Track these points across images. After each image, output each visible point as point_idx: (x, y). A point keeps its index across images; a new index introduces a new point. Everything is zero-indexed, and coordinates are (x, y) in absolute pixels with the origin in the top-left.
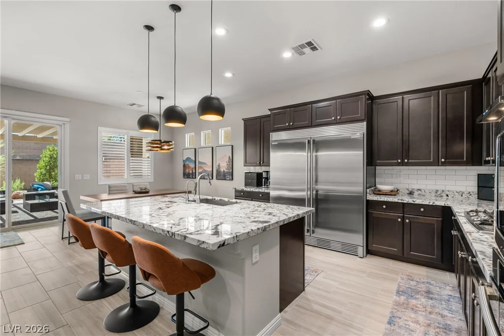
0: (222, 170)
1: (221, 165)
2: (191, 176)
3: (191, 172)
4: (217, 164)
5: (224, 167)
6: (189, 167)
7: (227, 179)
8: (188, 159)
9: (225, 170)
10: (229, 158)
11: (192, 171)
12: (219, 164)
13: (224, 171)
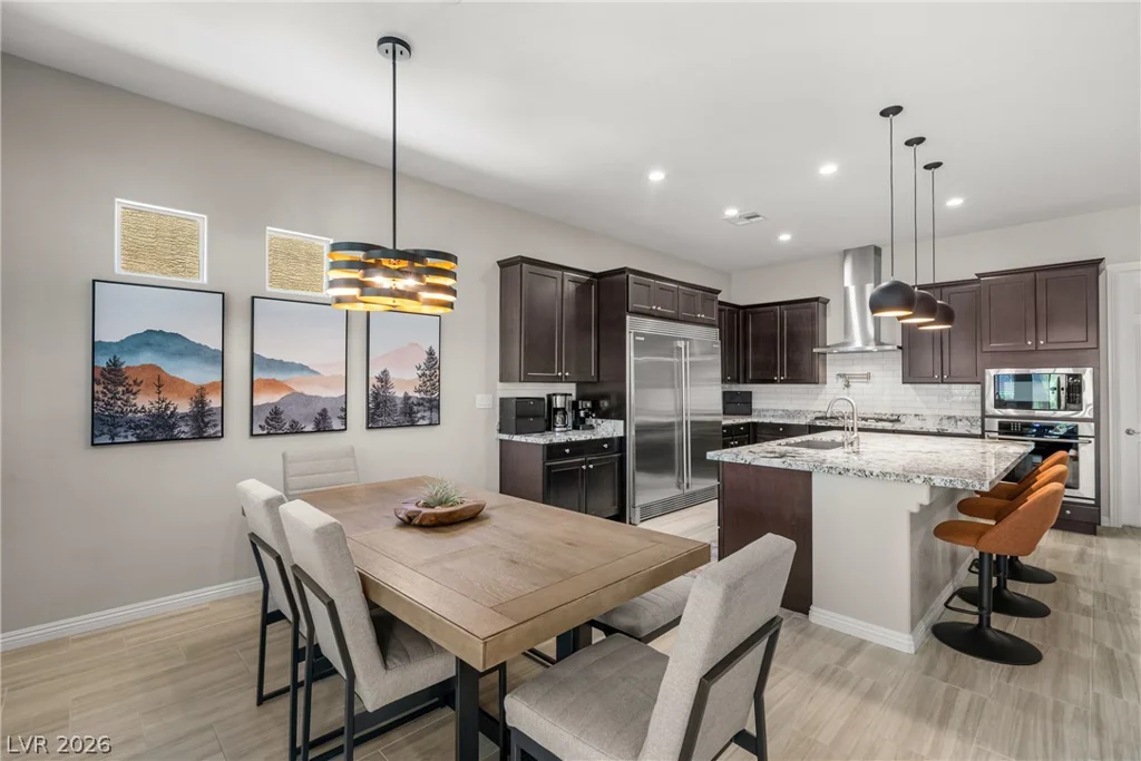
0: (399, 394)
1: (393, 375)
2: (184, 429)
3: (184, 407)
4: (375, 372)
5: (405, 383)
6: (160, 382)
7: (421, 422)
8: (151, 339)
9: (411, 393)
10: (431, 353)
11: (200, 402)
12: (385, 372)
13: (407, 398)
